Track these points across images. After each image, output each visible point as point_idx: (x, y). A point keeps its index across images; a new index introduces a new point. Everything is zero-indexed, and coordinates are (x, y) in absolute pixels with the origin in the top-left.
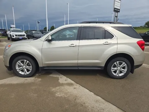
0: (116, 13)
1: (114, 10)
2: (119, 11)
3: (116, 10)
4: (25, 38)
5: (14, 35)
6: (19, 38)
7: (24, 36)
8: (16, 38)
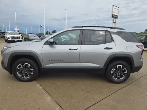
0: (114, 19)
1: (112, 16)
2: (117, 17)
3: (115, 16)
4: (20, 40)
5: (10, 37)
6: (14, 40)
7: (20, 38)
8: (11, 40)
